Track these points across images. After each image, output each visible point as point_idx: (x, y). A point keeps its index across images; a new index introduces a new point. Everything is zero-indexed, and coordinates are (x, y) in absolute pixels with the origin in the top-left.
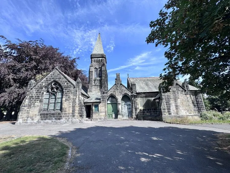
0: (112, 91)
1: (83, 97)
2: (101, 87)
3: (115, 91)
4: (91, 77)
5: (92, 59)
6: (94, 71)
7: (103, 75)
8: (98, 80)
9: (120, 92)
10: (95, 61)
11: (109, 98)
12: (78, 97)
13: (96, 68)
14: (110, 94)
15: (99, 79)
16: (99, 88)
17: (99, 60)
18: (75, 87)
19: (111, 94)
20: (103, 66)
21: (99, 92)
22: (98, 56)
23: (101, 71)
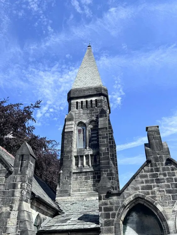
0: (140, 186)
1: (38, 209)
2: (99, 177)
3: (150, 188)
4: (68, 149)
5: (72, 101)
6: (76, 132)
7: (104, 141)
8: (87, 156)
9: (169, 192)
10: (80, 105)
11: (129, 214)
12: (16, 207)
13: (81, 124)
14: (131, 198)
15: (90, 152)
16: (90, 182)
17: (89, 103)
18: (10, 173)
19: (137, 198)
20: (101, 117)
21: (91, 195)
22: (87, 93)
23: (96, 129)
